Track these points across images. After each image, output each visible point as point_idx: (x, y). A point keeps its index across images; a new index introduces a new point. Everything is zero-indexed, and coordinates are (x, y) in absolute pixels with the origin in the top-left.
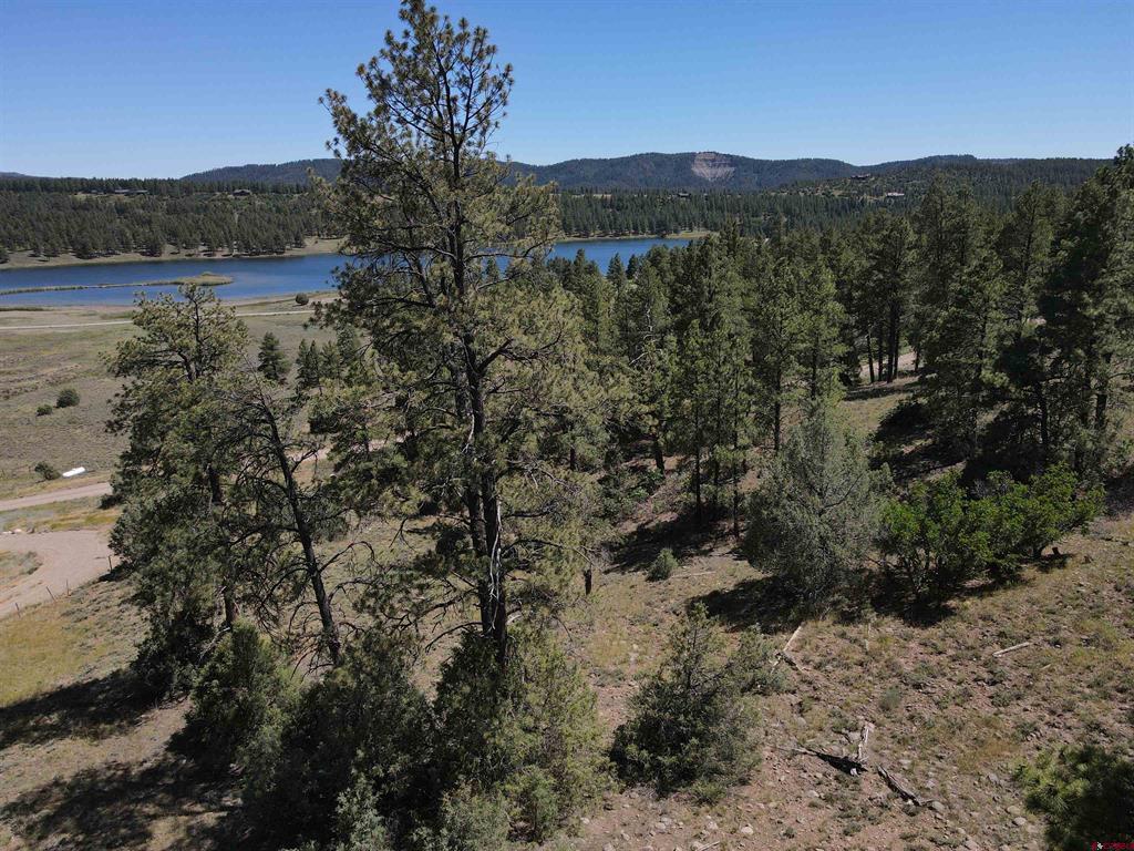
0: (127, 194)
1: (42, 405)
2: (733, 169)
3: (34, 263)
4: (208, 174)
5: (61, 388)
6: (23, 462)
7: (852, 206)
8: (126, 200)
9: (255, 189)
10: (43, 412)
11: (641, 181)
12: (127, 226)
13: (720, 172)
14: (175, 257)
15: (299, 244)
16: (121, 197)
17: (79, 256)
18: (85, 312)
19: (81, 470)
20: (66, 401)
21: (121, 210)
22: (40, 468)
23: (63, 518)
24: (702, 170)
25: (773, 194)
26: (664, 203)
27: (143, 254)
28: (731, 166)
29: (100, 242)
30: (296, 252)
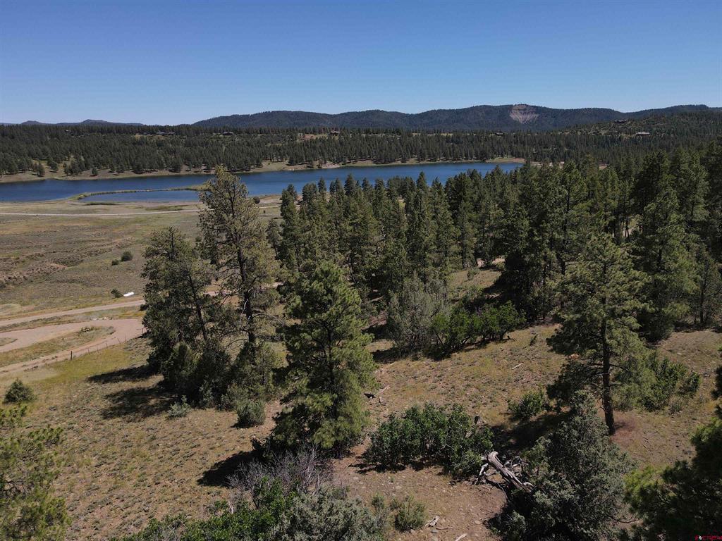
0: (163, 135)
1: (114, 259)
2: (537, 115)
3: (111, 176)
4: (210, 121)
5: (124, 250)
6: (104, 289)
7: (613, 141)
8: (163, 138)
9: (236, 131)
10: (115, 263)
11: (476, 123)
12: (163, 155)
13: (529, 117)
14: (187, 173)
15: (259, 165)
16: (160, 136)
17: (135, 172)
18: (137, 206)
19: (132, 293)
20: (126, 258)
21: (160, 144)
22: (114, 292)
23: (124, 314)
24: (517, 116)
25: (559, 133)
26: (486, 140)
27: (170, 171)
28: (536, 113)
29: (147, 164)
30: (257, 170)
